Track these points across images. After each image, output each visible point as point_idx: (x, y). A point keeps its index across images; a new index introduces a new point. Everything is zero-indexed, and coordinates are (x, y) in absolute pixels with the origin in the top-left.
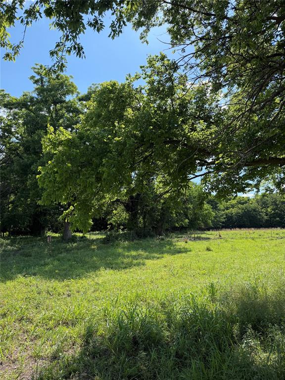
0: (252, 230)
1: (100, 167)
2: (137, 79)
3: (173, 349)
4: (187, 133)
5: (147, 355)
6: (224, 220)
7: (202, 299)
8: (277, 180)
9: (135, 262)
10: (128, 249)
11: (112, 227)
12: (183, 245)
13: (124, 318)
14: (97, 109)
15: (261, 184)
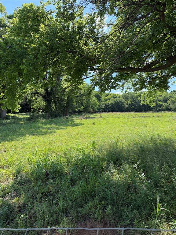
0: (119, 113)
1: (21, 65)
2: (49, 4)
3: (69, 177)
4: (82, 47)
5: (54, 181)
6: (104, 107)
7: (88, 150)
8: (134, 83)
9: (49, 131)
10: (45, 124)
11: (34, 110)
12: (79, 121)
13: (41, 162)
14: (19, 23)
15: (125, 85)
